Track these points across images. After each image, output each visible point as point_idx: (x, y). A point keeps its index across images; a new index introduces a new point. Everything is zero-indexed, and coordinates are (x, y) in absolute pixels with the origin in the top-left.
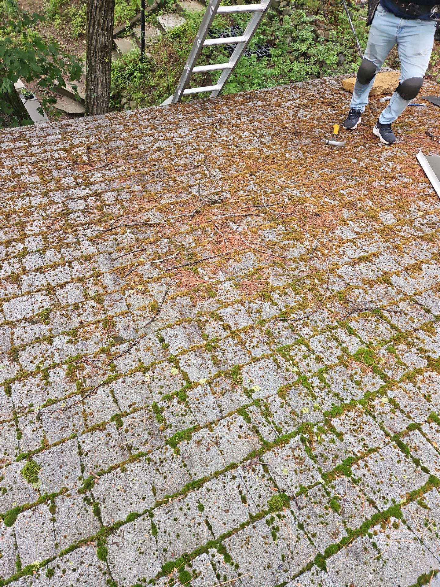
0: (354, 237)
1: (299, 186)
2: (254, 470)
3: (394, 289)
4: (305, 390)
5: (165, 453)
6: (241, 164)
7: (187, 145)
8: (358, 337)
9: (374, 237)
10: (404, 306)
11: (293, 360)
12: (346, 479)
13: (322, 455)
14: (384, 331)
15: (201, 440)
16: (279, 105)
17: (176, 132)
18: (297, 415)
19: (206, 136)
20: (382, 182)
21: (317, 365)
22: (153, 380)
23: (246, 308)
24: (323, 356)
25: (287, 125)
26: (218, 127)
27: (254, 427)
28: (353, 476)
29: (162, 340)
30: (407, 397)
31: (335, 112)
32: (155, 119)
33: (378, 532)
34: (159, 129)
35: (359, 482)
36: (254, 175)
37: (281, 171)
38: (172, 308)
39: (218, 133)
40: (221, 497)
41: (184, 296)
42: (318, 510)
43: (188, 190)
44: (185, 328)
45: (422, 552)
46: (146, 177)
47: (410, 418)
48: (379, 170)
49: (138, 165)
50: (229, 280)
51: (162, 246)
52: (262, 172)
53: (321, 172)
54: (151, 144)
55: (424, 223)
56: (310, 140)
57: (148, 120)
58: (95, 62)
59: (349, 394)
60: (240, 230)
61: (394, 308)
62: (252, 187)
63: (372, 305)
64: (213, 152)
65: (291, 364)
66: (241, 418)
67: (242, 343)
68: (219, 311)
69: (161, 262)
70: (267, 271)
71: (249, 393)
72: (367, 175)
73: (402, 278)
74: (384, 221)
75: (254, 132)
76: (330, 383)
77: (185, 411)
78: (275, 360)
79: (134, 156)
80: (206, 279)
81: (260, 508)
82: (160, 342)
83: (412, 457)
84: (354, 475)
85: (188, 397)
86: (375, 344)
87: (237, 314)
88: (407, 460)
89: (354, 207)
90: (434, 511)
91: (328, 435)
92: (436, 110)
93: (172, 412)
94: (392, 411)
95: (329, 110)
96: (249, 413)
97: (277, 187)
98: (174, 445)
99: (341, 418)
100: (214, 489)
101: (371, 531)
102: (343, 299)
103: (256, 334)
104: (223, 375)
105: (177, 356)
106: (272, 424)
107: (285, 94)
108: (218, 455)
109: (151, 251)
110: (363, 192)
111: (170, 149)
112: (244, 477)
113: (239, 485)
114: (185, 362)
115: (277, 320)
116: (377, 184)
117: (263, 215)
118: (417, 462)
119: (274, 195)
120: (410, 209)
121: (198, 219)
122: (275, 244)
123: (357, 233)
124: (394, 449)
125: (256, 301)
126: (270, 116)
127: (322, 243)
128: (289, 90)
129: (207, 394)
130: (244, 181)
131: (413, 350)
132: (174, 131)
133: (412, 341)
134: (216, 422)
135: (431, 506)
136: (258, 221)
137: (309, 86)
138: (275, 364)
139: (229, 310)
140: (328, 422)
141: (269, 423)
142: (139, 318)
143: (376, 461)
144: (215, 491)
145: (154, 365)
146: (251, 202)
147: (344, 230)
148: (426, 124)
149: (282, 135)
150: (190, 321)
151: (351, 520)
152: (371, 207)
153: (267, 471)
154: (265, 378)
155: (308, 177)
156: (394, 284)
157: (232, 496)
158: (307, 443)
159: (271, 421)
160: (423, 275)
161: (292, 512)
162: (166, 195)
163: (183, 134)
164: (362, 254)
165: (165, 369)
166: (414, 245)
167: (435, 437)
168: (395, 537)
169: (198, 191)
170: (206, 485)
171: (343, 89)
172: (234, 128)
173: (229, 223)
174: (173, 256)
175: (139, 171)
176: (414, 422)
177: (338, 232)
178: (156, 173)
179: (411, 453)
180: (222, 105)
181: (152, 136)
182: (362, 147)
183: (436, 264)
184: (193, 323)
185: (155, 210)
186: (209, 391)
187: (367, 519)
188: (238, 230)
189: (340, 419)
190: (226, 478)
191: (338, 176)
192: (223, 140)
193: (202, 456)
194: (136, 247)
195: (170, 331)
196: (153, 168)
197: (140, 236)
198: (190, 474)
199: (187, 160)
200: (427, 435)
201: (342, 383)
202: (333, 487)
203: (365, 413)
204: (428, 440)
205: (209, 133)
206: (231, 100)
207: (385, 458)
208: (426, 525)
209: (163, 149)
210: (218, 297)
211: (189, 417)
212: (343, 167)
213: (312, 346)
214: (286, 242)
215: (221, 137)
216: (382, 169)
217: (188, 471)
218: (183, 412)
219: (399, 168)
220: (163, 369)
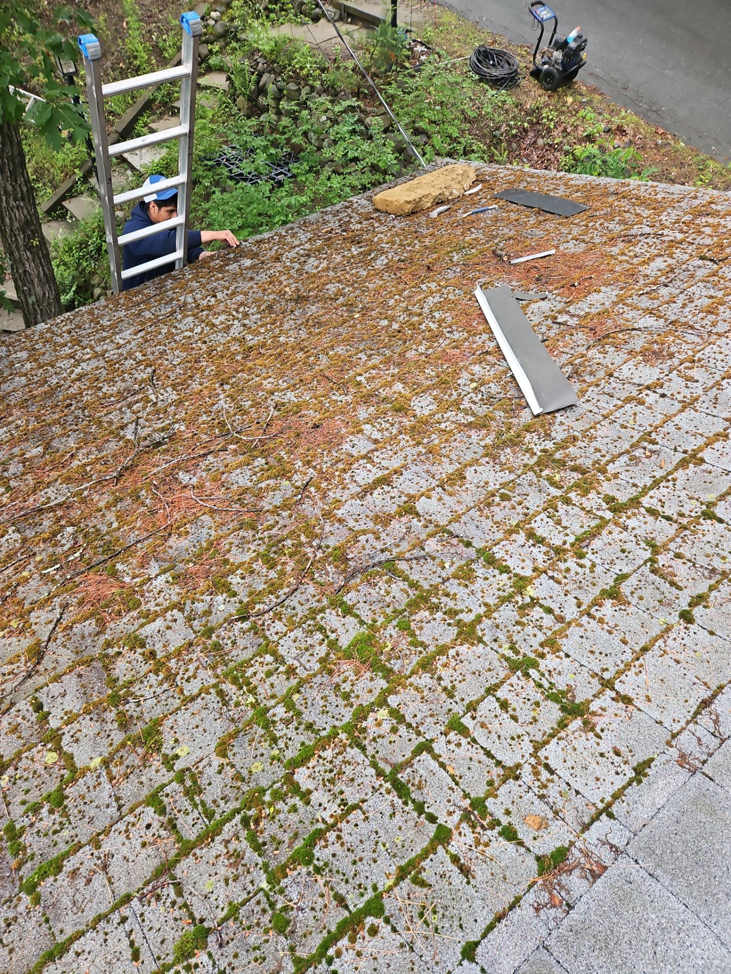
0: (370, 449)
1: (294, 385)
2: (158, 898)
3: (420, 521)
4: (261, 731)
5: (16, 907)
6: (208, 370)
7: (126, 359)
8: (357, 616)
9: (399, 442)
10: (432, 545)
11: (249, 684)
12: (304, 870)
13: (273, 838)
14: (398, 595)
15: (78, 869)
16: (278, 259)
17: (112, 341)
18: (243, 780)
19: (160, 337)
20: (422, 349)
21: (286, 683)
22: (14, 783)
23: (186, 614)
24: (298, 664)
25: (287, 289)
26: (179, 317)
27: (170, 821)
28: (316, 862)
29: (39, 707)
30: (419, 698)
31: (362, 249)
32: (80, 328)
33: (344, 950)
34: (85, 342)
35: (323, 870)
36: (227, 383)
37: (270, 367)
38: (65, 646)
39: (179, 326)
40: (97, 960)
41: (86, 619)
42: (253, 938)
43: (118, 434)
44: (80, 676)
45: (410, 965)
46: (54, 429)
47: (419, 733)
48: (419, 329)
49: (42, 412)
50: (164, 572)
51: (64, 542)
52: (239, 375)
53: (331, 353)
54: (68, 371)
55: (477, 400)
56: (319, 305)
57: (69, 332)
58: (18, 250)
59: (330, 719)
60: (195, 481)
61: (416, 552)
62: (223, 403)
63: (383, 557)
64: (167, 360)
65: (244, 693)
66: (150, 810)
67: (171, 677)
68: (142, 631)
69: (57, 569)
70: (228, 541)
71: (169, 762)
72: (400, 342)
73: (434, 500)
74: (418, 412)
75: (234, 313)
76: (302, 709)
77: (61, 823)
78: (221, 693)
79: (38, 399)
80: (127, 579)
81: (162, 962)
82: (35, 712)
83: (413, 801)
84: (318, 859)
85: (67, 797)
86: (381, 620)
87: (169, 628)
88: (406, 809)
89: (374, 400)
90: (437, 887)
91: (287, 801)
92: (512, 211)
93: (38, 832)
94: (394, 730)
95: (353, 249)
96: (164, 798)
97: (261, 394)
98: (31, 888)
99: (310, 765)
100: (88, 949)
101: (331, 952)
102: (341, 557)
103: (194, 657)
104: (129, 743)
105: (59, 729)
106: (200, 807)
107: (289, 239)
108: (104, 886)
109: (44, 554)
110: (391, 371)
111: (97, 372)
112: (142, 915)
113: (131, 931)
114: (72, 736)
115: (232, 621)
116: (413, 352)
117: (233, 447)
118: (420, 808)
119: (254, 409)
120: (459, 381)
121: (128, 481)
122: (246, 490)
123: (376, 441)
124: (387, 796)
125: (203, 597)
126: (263, 280)
127: (321, 472)
128: (296, 230)
129: (99, 784)
130: (210, 397)
131: (439, 615)
132: (108, 341)
133: (437, 601)
134: (106, 832)
135: (432, 881)
136: (225, 459)
137: (326, 218)
138: (219, 699)
139: (159, 623)
140: (289, 779)
141: (195, 806)
142: (6, 677)
143: (356, 825)
144: (89, 953)
145: (18, 756)
146: (217, 431)
147: (356, 442)
148: (496, 236)
149: (277, 307)
150: (88, 662)
151: (304, 940)
152: (400, 393)
153: (180, 893)
154: (200, 729)
155: (311, 366)
156: (421, 512)
157: (118, 954)
158: (252, 824)
159: (199, 802)
160: (467, 486)
161: (210, 955)
162: (81, 451)
163: (122, 342)
164: (380, 474)
165: (37, 757)
166: (459, 440)
167: (453, 756)
168: (370, 950)
169: (135, 432)
170: (76, 946)
171: (377, 210)
172: (204, 313)
173: (177, 473)
174: (77, 554)
175: (44, 421)
176: (424, 740)
177: (346, 447)
178: (70, 418)
179: (413, 796)
180: (188, 280)
181: (73, 357)
182: (397, 297)
183: (488, 463)
184: (94, 664)
185: (59, 481)
186: (104, 779)
187: (329, 932)
188: (191, 482)
189: (308, 768)
190: (109, 926)
191: (357, 354)
192: (184, 338)
193: (77, 896)
194: (19, 554)
195: (55, 688)
196: (66, 411)
197: (30, 533)
198: (53, 933)
199: (123, 384)
200: (440, 756)
201: (322, 703)
202: (282, 891)
203: (350, 745)
204: (442, 765)
205: (164, 331)
206: (204, 267)
207: (370, 815)
208: (421, 915)
209: (87, 374)
210: (143, 608)
211: (66, 833)
212: (365, 337)
213: (282, 651)
214: (263, 485)
215: (182, 332)
216: (423, 327)
217: (50, 929)
218: (57, 827)
219: (449, 319)
220: (32, 760)
